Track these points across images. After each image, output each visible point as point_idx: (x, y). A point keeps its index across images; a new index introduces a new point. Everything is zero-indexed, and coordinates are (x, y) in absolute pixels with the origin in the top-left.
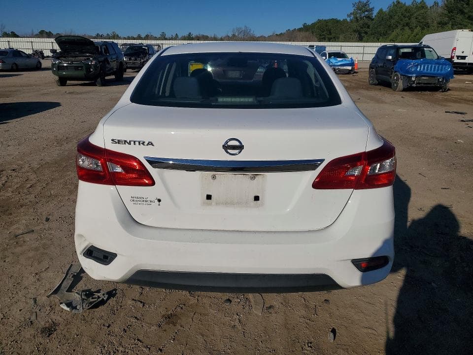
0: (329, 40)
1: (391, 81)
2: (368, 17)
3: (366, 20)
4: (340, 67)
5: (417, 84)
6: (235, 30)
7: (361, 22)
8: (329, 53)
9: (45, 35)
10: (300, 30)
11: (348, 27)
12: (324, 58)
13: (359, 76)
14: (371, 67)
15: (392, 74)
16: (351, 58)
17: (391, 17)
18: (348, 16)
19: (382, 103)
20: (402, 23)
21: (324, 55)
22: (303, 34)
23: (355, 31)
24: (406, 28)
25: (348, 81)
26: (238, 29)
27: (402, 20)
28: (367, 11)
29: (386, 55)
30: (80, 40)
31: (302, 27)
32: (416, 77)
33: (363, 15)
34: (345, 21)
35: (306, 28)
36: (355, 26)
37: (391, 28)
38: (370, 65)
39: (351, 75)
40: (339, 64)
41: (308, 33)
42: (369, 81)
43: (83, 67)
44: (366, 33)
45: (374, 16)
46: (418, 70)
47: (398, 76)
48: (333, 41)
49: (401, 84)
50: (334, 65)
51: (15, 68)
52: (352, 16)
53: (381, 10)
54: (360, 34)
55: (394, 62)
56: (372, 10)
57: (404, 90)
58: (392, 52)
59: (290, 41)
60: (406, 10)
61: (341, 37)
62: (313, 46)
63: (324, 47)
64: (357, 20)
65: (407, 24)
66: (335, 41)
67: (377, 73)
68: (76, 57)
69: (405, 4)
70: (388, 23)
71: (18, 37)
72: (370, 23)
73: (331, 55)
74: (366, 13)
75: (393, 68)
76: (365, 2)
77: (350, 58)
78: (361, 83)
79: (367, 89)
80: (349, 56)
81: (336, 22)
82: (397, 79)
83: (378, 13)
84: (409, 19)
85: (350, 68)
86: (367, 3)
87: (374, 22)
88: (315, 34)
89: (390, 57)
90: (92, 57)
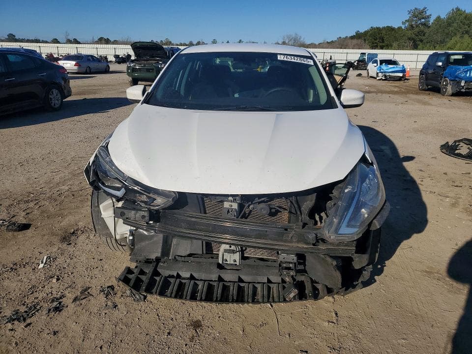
0: (382, 48)
1: (440, 86)
2: (424, 24)
3: (422, 28)
4: (391, 74)
5: (466, 89)
6: (286, 38)
7: (417, 30)
8: (380, 61)
9: (103, 41)
10: (352, 38)
11: (402, 35)
12: (375, 65)
13: (410, 82)
14: (421, 73)
15: (441, 79)
16: (403, 66)
17: (449, 25)
18: (403, 23)
19: (429, 105)
20: (461, 30)
21: (376, 62)
22: (355, 41)
23: (409, 39)
24: (466, 36)
25: (398, 87)
26: (288, 37)
27: (460, 28)
28: (423, 18)
29: (437, 61)
30: (152, 46)
31: (355, 34)
32: (465, 82)
33: (419, 22)
34: (400, 28)
35: (358, 36)
36: (410, 34)
37: (449, 35)
38: (421, 71)
39: (402, 82)
40: (390, 70)
41: (360, 41)
42: (419, 87)
43: (153, 69)
44: (421, 41)
45: (431, 23)
46: (468, 75)
47: (447, 81)
48: (386, 49)
49: (450, 89)
50: (385, 72)
51: (88, 71)
52: (407, 23)
53: (439, 17)
54: (414, 41)
55: (444, 68)
56: (429, 17)
57: (453, 95)
58: (443, 58)
59: (341, 48)
60: (465, 17)
61: (395, 44)
62: (365, 54)
63: (376, 55)
64: (413, 27)
65: (467, 32)
66: (388, 49)
67: (427, 79)
68: (147, 60)
69: (465, 11)
70: (446, 31)
71: (79, 43)
72: (426, 30)
73: (382, 62)
74: (423, 20)
75: (442, 74)
76: (422, 9)
77: (401, 65)
78: (411, 89)
79: (417, 94)
80: (401, 64)
81: (390, 29)
82: (446, 85)
83: (436, 20)
84: (469, 27)
85: (401, 75)
86: (424, 9)
87: (430, 29)
88: (367, 42)
89: (440, 64)
90: (161, 61)
